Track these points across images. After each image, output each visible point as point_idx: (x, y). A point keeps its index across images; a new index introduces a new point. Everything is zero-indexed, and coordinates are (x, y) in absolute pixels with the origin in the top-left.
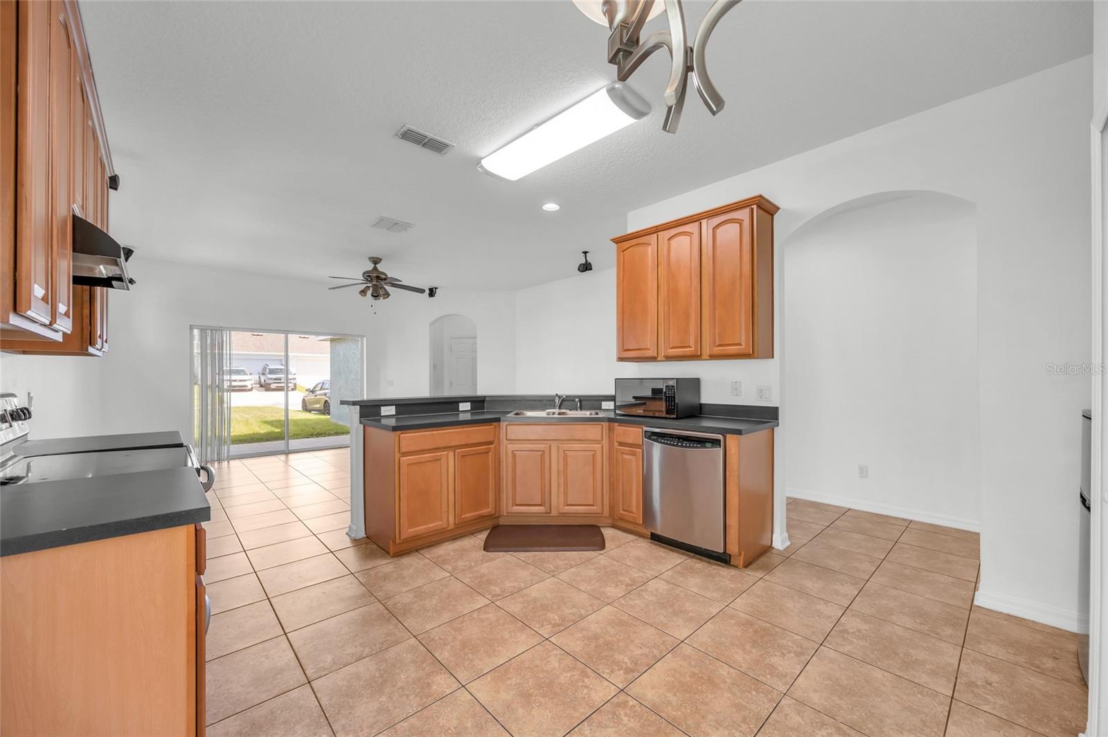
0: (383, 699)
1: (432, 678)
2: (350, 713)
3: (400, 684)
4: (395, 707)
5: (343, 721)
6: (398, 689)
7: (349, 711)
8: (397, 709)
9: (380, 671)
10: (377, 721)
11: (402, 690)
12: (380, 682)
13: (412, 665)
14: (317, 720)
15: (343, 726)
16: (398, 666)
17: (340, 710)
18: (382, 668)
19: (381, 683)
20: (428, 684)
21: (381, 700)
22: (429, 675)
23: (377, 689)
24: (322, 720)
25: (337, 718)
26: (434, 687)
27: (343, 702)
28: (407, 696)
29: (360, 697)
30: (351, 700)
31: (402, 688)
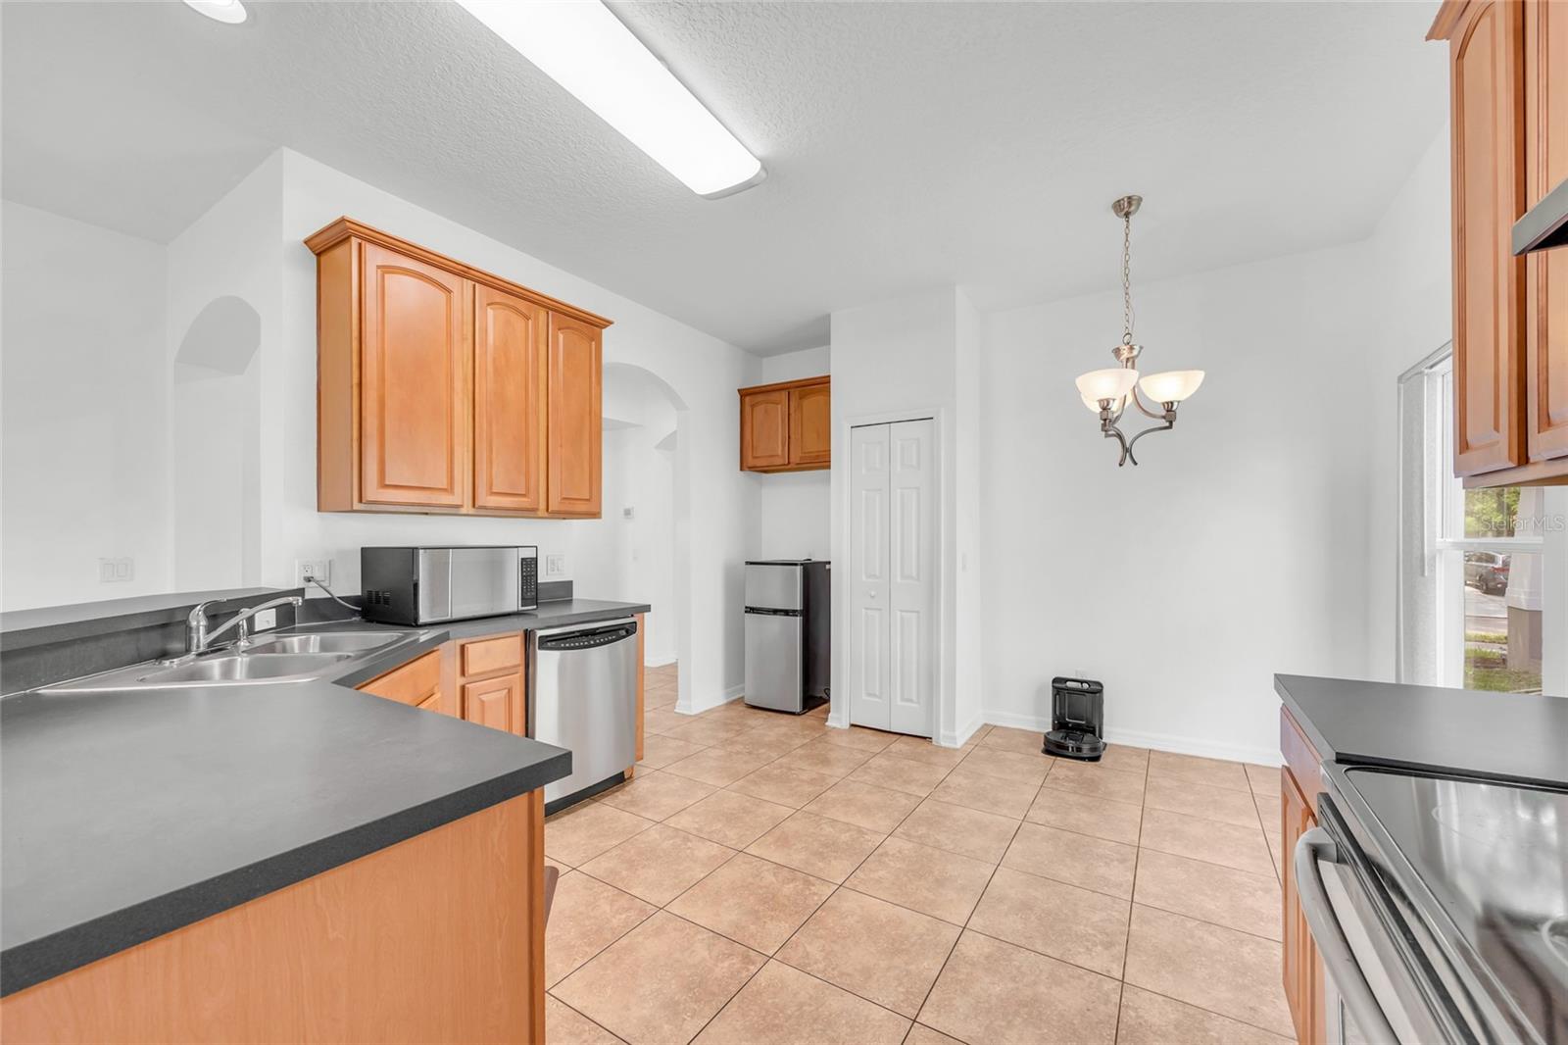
0: (1042, 989)
1: (975, 959)
2: (1088, 1010)
3: (1011, 985)
4: (1041, 971)
5: (1102, 1008)
6: (1017, 982)
7: (1088, 1013)
8: (1041, 967)
9: (1009, 1022)
10: (1070, 976)
11: (1016, 977)
12: (1026, 1009)
13: (971, 991)
14: (1129, 1038)
15: (1106, 1004)
16: (987, 1005)
17: (1097, 1023)
18: (1003, 1024)
19: (1027, 1006)
20: (987, 958)
21: (1046, 991)
22: (973, 964)
23: (1038, 1005)
24: (1124, 1032)
25: (1107, 1018)
26: (986, 950)
27: (1086, 1030)
28: (1018, 968)
29: (1063, 1016)
30: (1075, 1022)
31: (1013, 979)
